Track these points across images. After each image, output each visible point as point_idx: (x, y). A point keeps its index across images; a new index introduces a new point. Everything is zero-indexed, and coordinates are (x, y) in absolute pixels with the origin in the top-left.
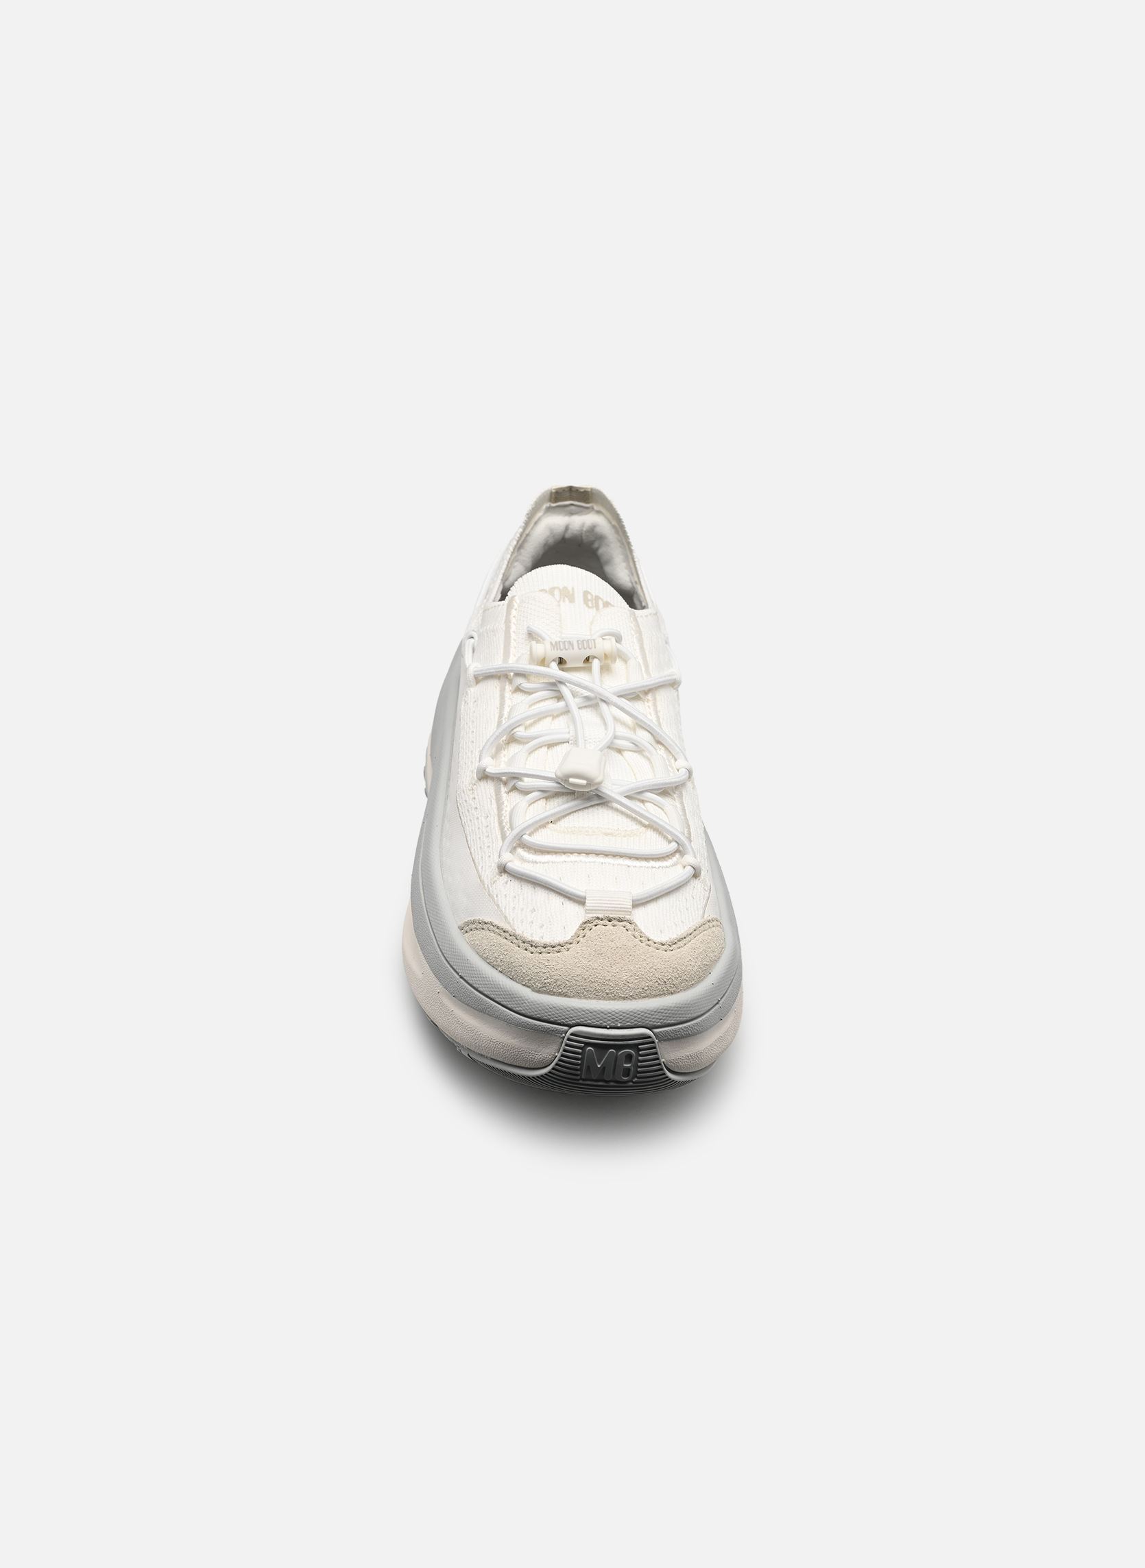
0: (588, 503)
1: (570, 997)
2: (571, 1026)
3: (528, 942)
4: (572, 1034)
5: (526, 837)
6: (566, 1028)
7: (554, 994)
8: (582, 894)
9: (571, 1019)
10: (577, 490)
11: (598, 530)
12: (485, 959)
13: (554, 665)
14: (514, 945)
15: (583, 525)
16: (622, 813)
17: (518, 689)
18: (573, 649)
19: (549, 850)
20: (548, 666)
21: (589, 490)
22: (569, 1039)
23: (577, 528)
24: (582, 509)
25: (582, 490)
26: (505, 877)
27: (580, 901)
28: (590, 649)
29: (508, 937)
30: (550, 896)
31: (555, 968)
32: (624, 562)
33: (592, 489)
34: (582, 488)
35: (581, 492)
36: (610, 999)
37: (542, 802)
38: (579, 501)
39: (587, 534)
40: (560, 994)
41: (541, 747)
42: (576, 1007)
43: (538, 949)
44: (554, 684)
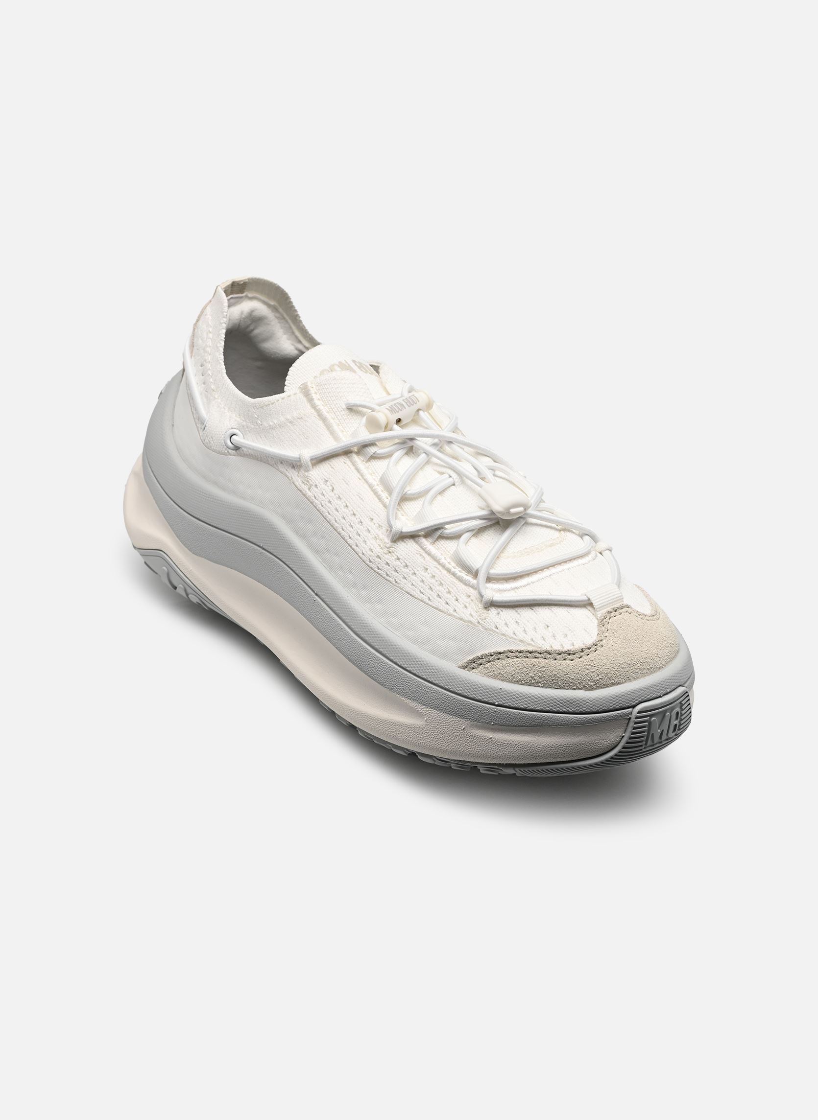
0: (242, 293)
1: (621, 684)
2: (634, 707)
3: (565, 652)
4: (639, 712)
5: (492, 571)
6: (630, 710)
7: (607, 686)
8: (585, 598)
9: (634, 701)
10: (238, 284)
11: (256, 314)
12: (518, 682)
13: (396, 427)
14: (551, 660)
15: (242, 313)
16: (541, 525)
17: (374, 457)
18: (405, 408)
19: (522, 574)
20: (391, 430)
21: (247, 281)
22: (637, 718)
23: (237, 318)
24: (237, 300)
25: (242, 283)
26: (493, 611)
27: (588, 604)
28: (416, 403)
29: (538, 655)
30: (552, 609)
31: (602, 664)
32: (285, 334)
33: (249, 279)
34: (242, 281)
35: (242, 284)
36: (652, 673)
37: (474, 540)
38: (237, 294)
39: (246, 320)
40: (613, 684)
41: (436, 497)
42: (635, 689)
43: (577, 655)
44: (404, 443)
